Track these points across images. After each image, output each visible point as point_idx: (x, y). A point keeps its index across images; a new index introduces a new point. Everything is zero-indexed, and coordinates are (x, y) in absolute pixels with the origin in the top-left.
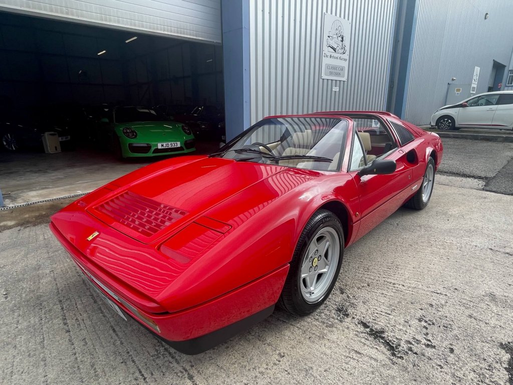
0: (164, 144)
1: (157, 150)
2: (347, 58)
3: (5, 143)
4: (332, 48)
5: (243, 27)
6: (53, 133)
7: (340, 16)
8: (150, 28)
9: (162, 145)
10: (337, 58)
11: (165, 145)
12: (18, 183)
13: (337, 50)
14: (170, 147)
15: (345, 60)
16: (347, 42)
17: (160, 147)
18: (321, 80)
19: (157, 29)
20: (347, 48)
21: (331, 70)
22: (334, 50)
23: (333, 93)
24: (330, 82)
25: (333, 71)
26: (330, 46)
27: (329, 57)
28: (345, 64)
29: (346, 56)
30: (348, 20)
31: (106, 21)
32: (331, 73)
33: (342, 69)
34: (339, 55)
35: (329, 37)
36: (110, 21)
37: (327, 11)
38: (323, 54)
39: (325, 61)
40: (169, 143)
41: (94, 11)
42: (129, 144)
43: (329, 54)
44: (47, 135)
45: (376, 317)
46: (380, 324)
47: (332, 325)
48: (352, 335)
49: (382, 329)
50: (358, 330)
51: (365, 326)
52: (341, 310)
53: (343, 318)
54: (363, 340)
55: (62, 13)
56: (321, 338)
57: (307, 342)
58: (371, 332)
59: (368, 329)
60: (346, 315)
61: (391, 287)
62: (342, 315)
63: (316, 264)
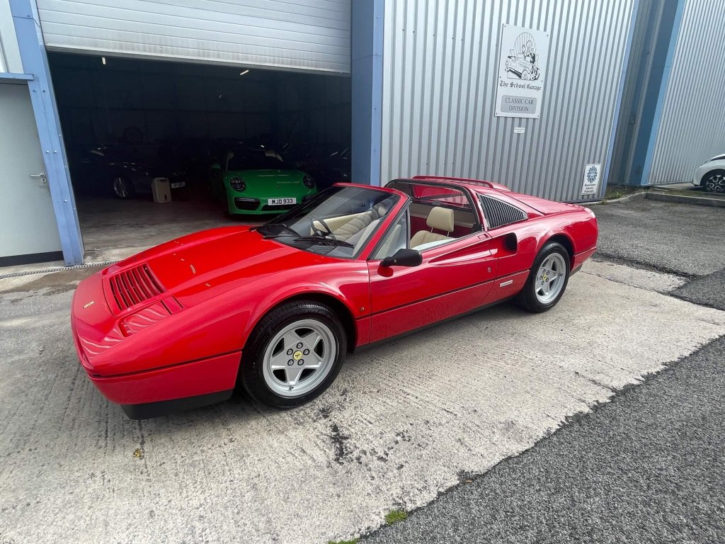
0: (276, 200)
1: (267, 208)
2: (542, 85)
3: (116, 189)
4: (515, 73)
5: (374, 53)
6: (163, 178)
7: (531, 27)
8: (257, 61)
9: (274, 202)
10: (523, 87)
11: (276, 202)
12: (109, 238)
13: (523, 76)
14: (283, 203)
15: (538, 89)
16: (541, 63)
17: (270, 203)
18: (494, 120)
19: (266, 62)
20: (542, 72)
21: (512, 104)
22: (519, 75)
23: (515, 137)
24: (509, 121)
25: (516, 105)
26: (510, 70)
27: (509, 85)
28: (538, 95)
29: (539, 83)
30: (545, 30)
31: (204, 56)
32: (512, 109)
33: (532, 102)
34: (527, 82)
35: (509, 57)
36: (209, 56)
37: (508, 22)
38: (499, 82)
39: (502, 92)
40: (282, 199)
41: (191, 46)
42: (236, 199)
43: (509, 82)
44: (157, 181)
45: (354, 424)
46: (352, 430)
47: (302, 423)
48: (313, 435)
49: (349, 435)
50: (324, 432)
51: (336, 430)
52: (324, 411)
53: (319, 419)
54: (319, 441)
55: (156, 52)
56: (281, 432)
57: (264, 433)
58: (335, 436)
59: (335, 433)
60: (326, 416)
61: (401, 397)
62: (321, 416)
63: (299, 358)
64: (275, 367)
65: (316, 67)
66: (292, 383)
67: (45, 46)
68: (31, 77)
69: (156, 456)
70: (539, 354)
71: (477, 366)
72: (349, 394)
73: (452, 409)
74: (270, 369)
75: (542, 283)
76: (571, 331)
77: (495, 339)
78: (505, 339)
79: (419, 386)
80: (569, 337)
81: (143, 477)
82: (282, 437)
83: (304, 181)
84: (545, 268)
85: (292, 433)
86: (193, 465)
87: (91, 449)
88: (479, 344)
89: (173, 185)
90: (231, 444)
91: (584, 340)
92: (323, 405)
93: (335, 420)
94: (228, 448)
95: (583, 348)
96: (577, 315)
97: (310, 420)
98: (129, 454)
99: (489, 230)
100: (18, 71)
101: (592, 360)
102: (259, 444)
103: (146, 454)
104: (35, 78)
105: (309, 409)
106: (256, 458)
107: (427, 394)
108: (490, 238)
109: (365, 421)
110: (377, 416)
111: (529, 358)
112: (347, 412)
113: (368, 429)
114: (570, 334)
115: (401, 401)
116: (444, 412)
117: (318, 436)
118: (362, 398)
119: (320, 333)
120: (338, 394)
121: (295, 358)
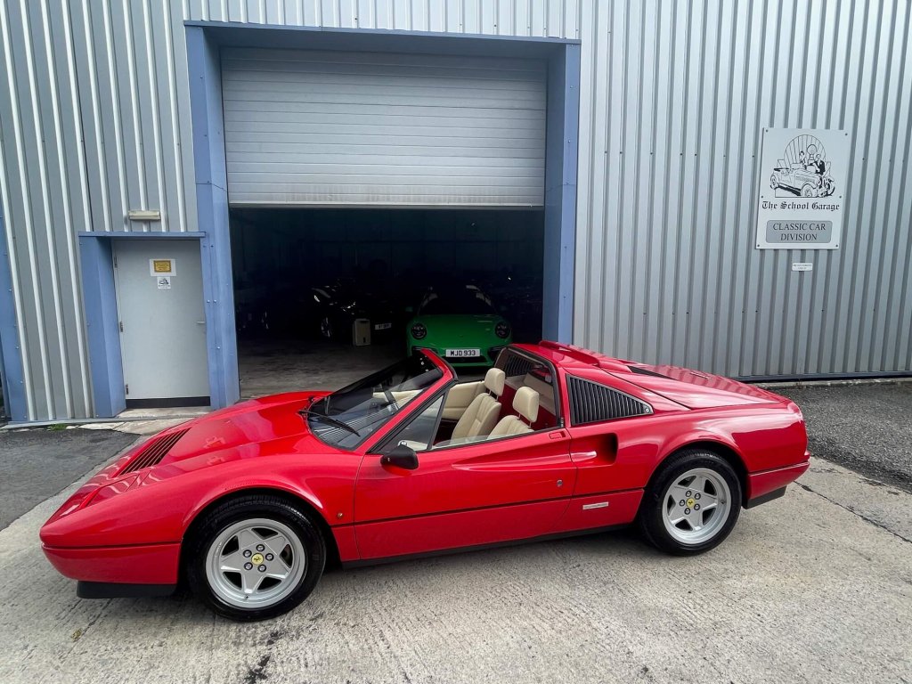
0: (455, 351)
2: (841, 203)
3: (322, 328)
4: (789, 189)
5: (564, 182)
6: (365, 320)
7: (814, 126)
8: (430, 202)
9: (452, 353)
10: (805, 206)
11: (455, 353)
13: (803, 193)
14: (463, 356)
15: (833, 208)
16: (837, 173)
17: (448, 354)
18: (755, 255)
19: (439, 201)
20: (840, 185)
21: (786, 232)
22: (797, 192)
23: (795, 277)
24: (783, 257)
25: (793, 232)
26: (780, 187)
27: (778, 207)
28: (836, 219)
29: (837, 199)
30: (841, 127)
31: (373, 200)
32: (785, 238)
33: (823, 226)
34: (811, 201)
35: (777, 170)
36: (377, 200)
37: (772, 125)
38: (761, 203)
39: (765, 217)
40: (463, 351)
42: (413, 347)
43: (779, 202)
44: (357, 323)
45: (289, 661)
46: (279, 669)
47: (240, 643)
48: (235, 662)
49: (270, 675)
50: (249, 662)
51: (264, 663)
52: (275, 636)
53: (261, 644)
54: (234, 672)
55: (325, 200)
56: (211, 649)
57: (194, 645)
58: (256, 670)
59: (259, 667)
60: (270, 642)
61: (371, 641)
62: (266, 641)
63: (260, 562)
65: (500, 202)
66: (248, 591)
67: (229, 204)
68: (203, 234)
69: (88, 643)
70: (615, 624)
71: (508, 621)
72: (320, 621)
73: (415, 677)
74: (218, 569)
75: (687, 511)
76: (704, 598)
77: (572, 586)
78: (587, 589)
79: (406, 632)
80: (691, 606)
81: (57, 663)
82: (206, 655)
83: (496, 329)
84: (690, 488)
85: (219, 653)
86: (104, 663)
87: (51, 618)
88: (542, 588)
89: (377, 327)
90: (156, 648)
91: (711, 616)
92: (282, 627)
93: (274, 651)
94: (150, 652)
95: (698, 630)
96: (741, 571)
97: (251, 642)
98: (72, 632)
99: (572, 426)
100: (194, 230)
101: (693, 655)
102: (179, 656)
103: (82, 637)
104: (206, 235)
105: (262, 629)
106: (161, 673)
107: (405, 646)
108: (568, 437)
109: (302, 662)
110: (321, 659)
111: (595, 626)
112: (296, 644)
113: (295, 674)
114: (698, 602)
115: (366, 647)
116: (402, 677)
117: (239, 665)
118: (327, 631)
119: (286, 536)
120: (309, 617)
121: (254, 561)
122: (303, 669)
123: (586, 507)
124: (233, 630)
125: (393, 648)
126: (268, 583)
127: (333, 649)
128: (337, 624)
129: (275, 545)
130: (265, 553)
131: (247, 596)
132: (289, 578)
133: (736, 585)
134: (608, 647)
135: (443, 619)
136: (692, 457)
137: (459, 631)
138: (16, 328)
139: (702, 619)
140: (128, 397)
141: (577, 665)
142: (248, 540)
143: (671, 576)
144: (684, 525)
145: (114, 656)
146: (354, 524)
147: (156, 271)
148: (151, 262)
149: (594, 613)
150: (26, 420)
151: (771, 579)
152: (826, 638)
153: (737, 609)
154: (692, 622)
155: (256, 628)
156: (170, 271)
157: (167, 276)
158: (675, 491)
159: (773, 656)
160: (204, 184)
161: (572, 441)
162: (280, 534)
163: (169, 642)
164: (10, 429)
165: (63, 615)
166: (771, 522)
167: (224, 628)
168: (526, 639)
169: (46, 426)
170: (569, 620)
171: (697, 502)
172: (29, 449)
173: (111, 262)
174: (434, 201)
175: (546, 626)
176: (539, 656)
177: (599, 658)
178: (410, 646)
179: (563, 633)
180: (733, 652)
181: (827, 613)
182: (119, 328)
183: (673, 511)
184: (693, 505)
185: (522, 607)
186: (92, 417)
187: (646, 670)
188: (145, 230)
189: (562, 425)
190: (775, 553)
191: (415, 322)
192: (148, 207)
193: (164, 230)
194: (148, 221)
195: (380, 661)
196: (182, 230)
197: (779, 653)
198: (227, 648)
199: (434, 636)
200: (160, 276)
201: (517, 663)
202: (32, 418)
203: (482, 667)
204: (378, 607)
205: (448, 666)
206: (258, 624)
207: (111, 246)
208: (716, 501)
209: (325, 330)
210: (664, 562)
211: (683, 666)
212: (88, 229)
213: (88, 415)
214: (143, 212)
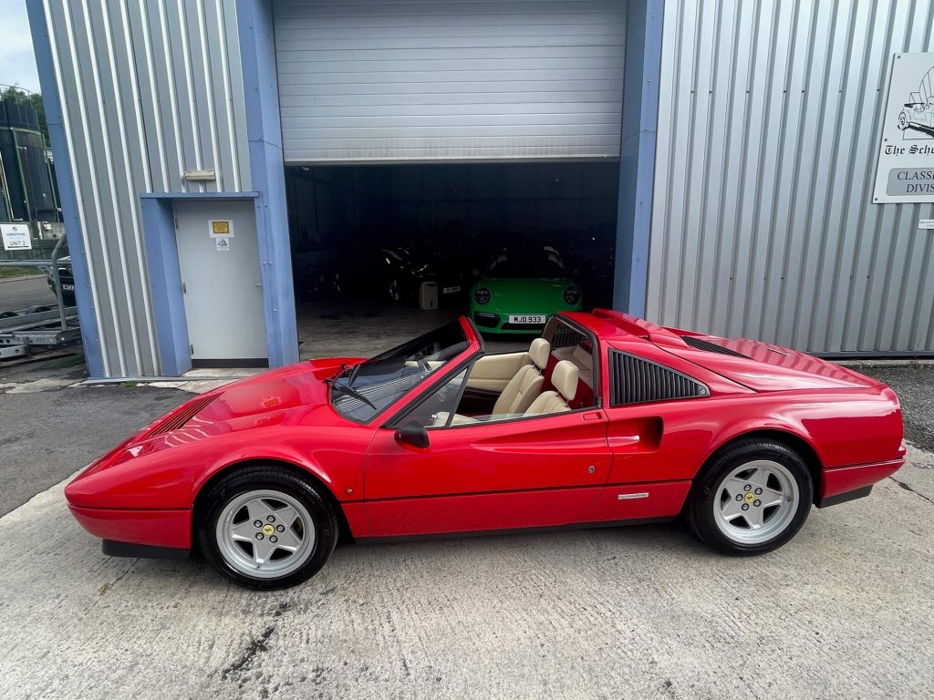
0: (519, 317)
1: (508, 326)
3: (391, 291)
5: (642, 129)
6: (432, 283)
9: (516, 319)
11: (519, 319)
14: (528, 322)
17: (511, 320)
18: (871, 211)
19: (502, 154)
21: (915, 182)
23: (920, 236)
25: (924, 182)
26: (910, 127)
27: (906, 151)
31: (431, 155)
32: (912, 189)
35: (909, 105)
36: (436, 154)
37: (906, 49)
38: (884, 145)
39: (887, 164)
40: (527, 317)
41: (417, 146)
42: (476, 312)
43: (908, 147)
44: (424, 285)
45: (292, 635)
46: (281, 642)
47: (249, 612)
48: (240, 631)
49: (271, 647)
50: (254, 632)
51: (267, 635)
52: (284, 607)
53: (269, 614)
54: (237, 641)
55: (381, 156)
56: (220, 615)
57: (206, 610)
58: (259, 642)
59: (261, 638)
60: (278, 614)
61: (376, 622)
62: (274, 612)
63: (270, 533)
64: (236, 537)
65: (569, 153)
66: (260, 561)
67: (284, 162)
68: (256, 194)
69: (112, 597)
70: (643, 628)
71: (524, 614)
72: (330, 595)
73: (414, 665)
74: (230, 538)
75: (745, 507)
76: (753, 606)
77: (602, 581)
78: (618, 585)
79: (415, 616)
80: (736, 614)
81: (81, 614)
82: (215, 620)
83: (566, 294)
84: (749, 481)
85: (226, 620)
86: (122, 619)
87: (85, 570)
88: (569, 580)
89: (445, 291)
90: (172, 609)
91: (758, 630)
92: (292, 599)
93: (280, 623)
94: (165, 612)
95: (739, 644)
96: (805, 580)
97: (259, 612)
98: (100, 586)
99: (611, 407)
100: (248, 191)
101: (728, 673)
102: (190, 619)
103: (108, 591)
104: (260, 195)
105: (272, 599)
106: (170, 635)
107: (411, 631)
108: (605, 418)
109: (304, 637)
110: (323, 636)
111: (619, 627)
112: (303, 617)
113: (295, 649)
114: (745, 611)
115: (370, 627)
116: (400, 664)
117: (243, 634)
118: (336, 606)
119: (295, 509)
120: (321, 590)
121: (265, 532)
122: (303, 645)
123: (621, 497)
124: (244, 598)
125: (398, 632)
126: (280, 554)
127: (338, 626)
128: (347, 601)
129: (286, 517)
130: (276, 524)
131: (258, 565)
132: (300, 551)
133: (794, 594)
134: (629, 653)
135: (455, 605)
136: (752, 447)
137: (469, 619)
138: (90, 288)
139: (746, 633)
140: (193, 357)
141: (591, 669)
142: (258, 510)
143: (718, 578)
144: (740, 522)
145: (132, 613)
146: (363, 501)
147: (215, 232)
148: (210, 222)
149: (621, 613)
150: (102, 376)
151: (840, 592)
152: (899, 669)
153: (791, 623)
154: (733, 633)
155: (267, 597)
156: (228, 232)
157: (225, 237)
158: (731, 483)
159: (826, 685)
160: (256, 141)
161: (609, 424)
162: (289, 506)
163: (184, 604)
164: (89, 385)
165: (96, 568)
166: (853, 523)
167: (237, 595)
168: (540, 636)
169: (119, 383)
170: (592, 619)
171: (758, 497)
172: (101, 404)
173: (173, 224)
174: (497, 154)
175: (565, 623)
176: (550, 656)
177: (617, 665)
178: (415, 631)
179: (582, 633)
180: (777, 675)
181: (905, 638)
182: (183, 289)
183: (726, 506)
184: (752, 500)
185: (542, 599)
186: (160, 376)
187: (669, 684)
188: (201, 191)
189: (600, 406)
190: (851, 561)
191: (480, 286)
192: (203, 168)
193: (219, 190)
194: (204, 182)
195: (382, 644)
196: (237, 190)
197: (834, 682)
198: (236, 616)
199: (443, 623)
200: (219, 237)
201: (525, 662)
202: (107, 375)
203: (486, 662)
204: (391, 587)
205: (450, 657)
206: (269, 593)
207: (171, 208)
208: (782, 497)
209: (394, 293)
210: (713, 561)
211: (713, 685)
212: (148, 190)
213: (156, 373)
214: (199, 172)
